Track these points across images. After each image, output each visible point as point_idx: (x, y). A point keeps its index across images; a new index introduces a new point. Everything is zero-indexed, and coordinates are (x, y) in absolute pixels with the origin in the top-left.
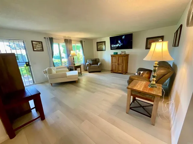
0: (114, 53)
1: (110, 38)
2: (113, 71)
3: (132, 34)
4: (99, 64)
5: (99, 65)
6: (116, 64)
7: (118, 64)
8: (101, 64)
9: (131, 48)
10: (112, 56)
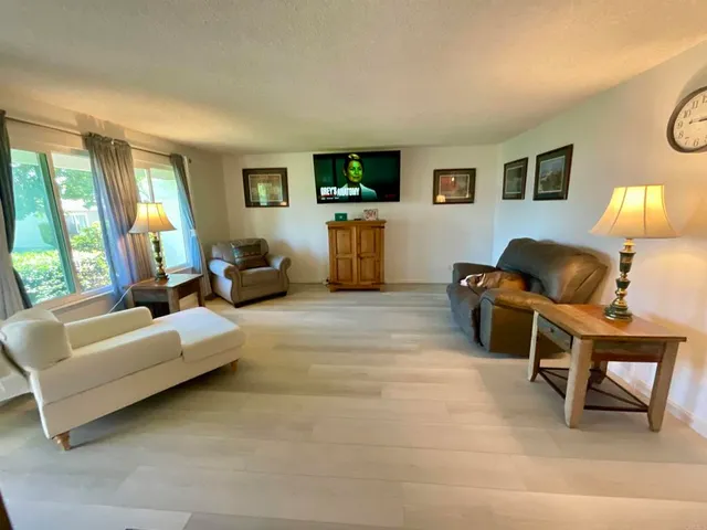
0: (337, 215)
1: (314, 156)
2: (337, 285)
3: (399, 152)
4: (277, 264)
5: (281, 266)
6: (348, 256)
7: (358, 256)
8: (286, 263)
9: (397, 199)
10: (332, 227)
